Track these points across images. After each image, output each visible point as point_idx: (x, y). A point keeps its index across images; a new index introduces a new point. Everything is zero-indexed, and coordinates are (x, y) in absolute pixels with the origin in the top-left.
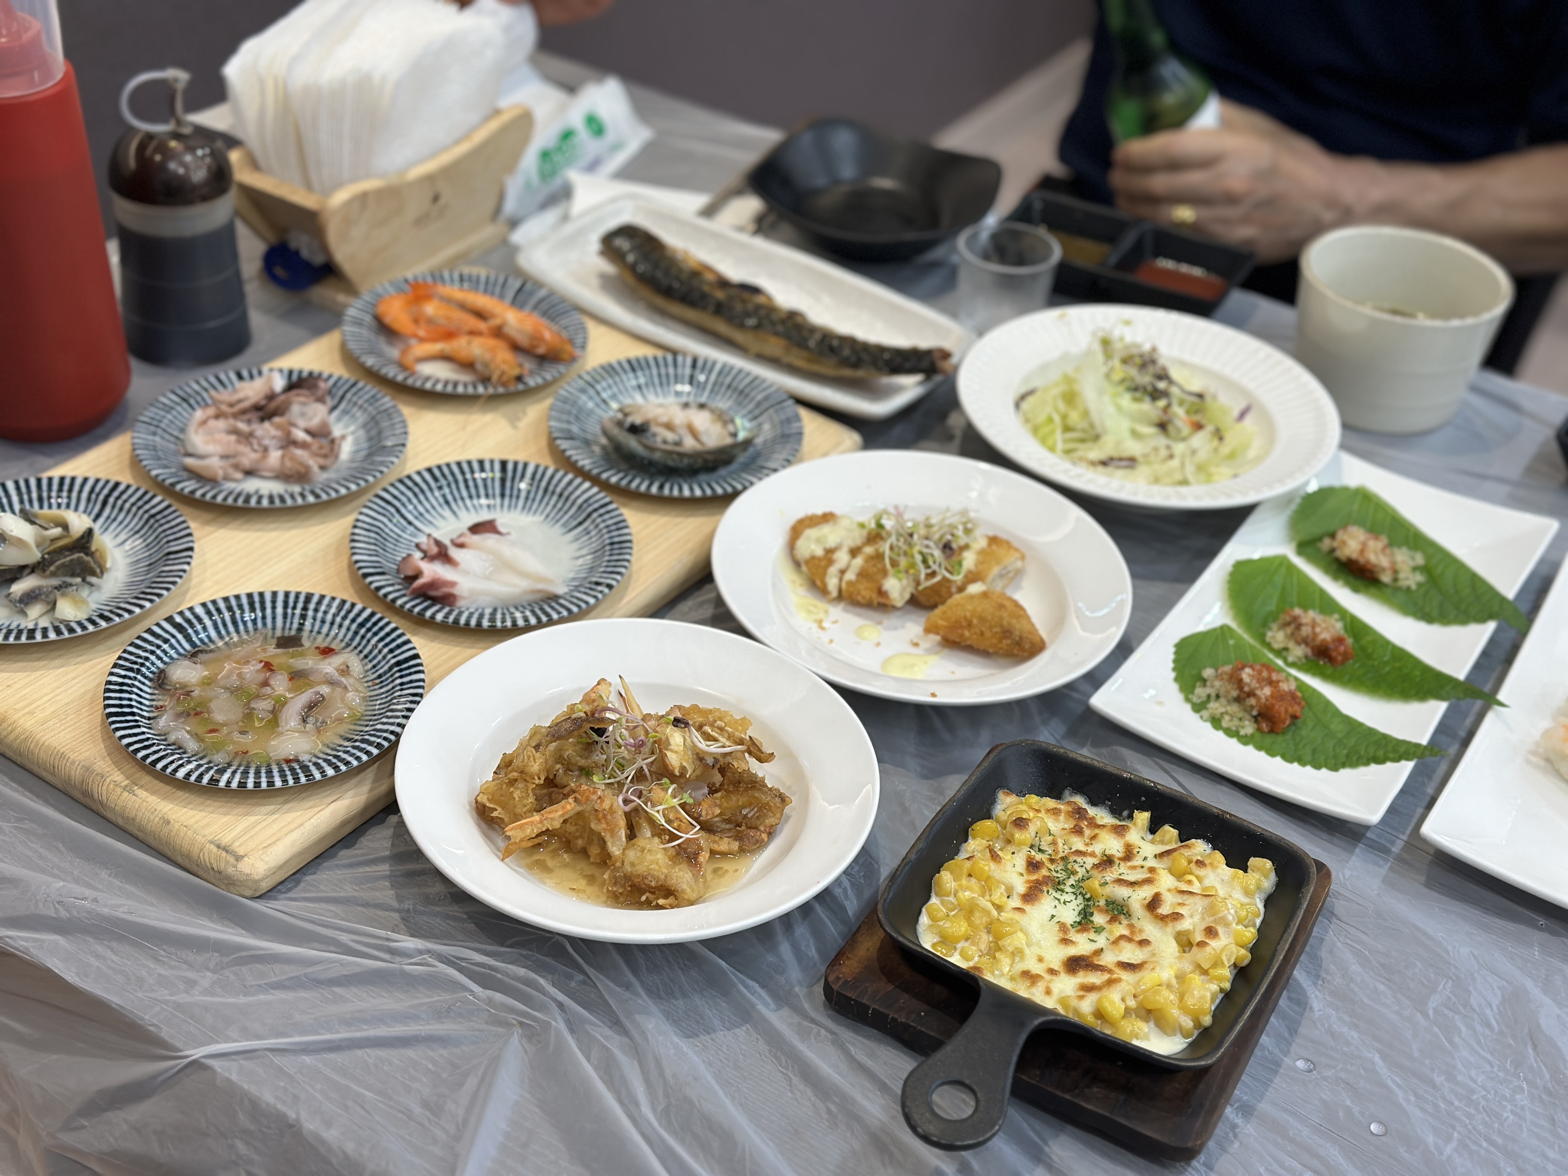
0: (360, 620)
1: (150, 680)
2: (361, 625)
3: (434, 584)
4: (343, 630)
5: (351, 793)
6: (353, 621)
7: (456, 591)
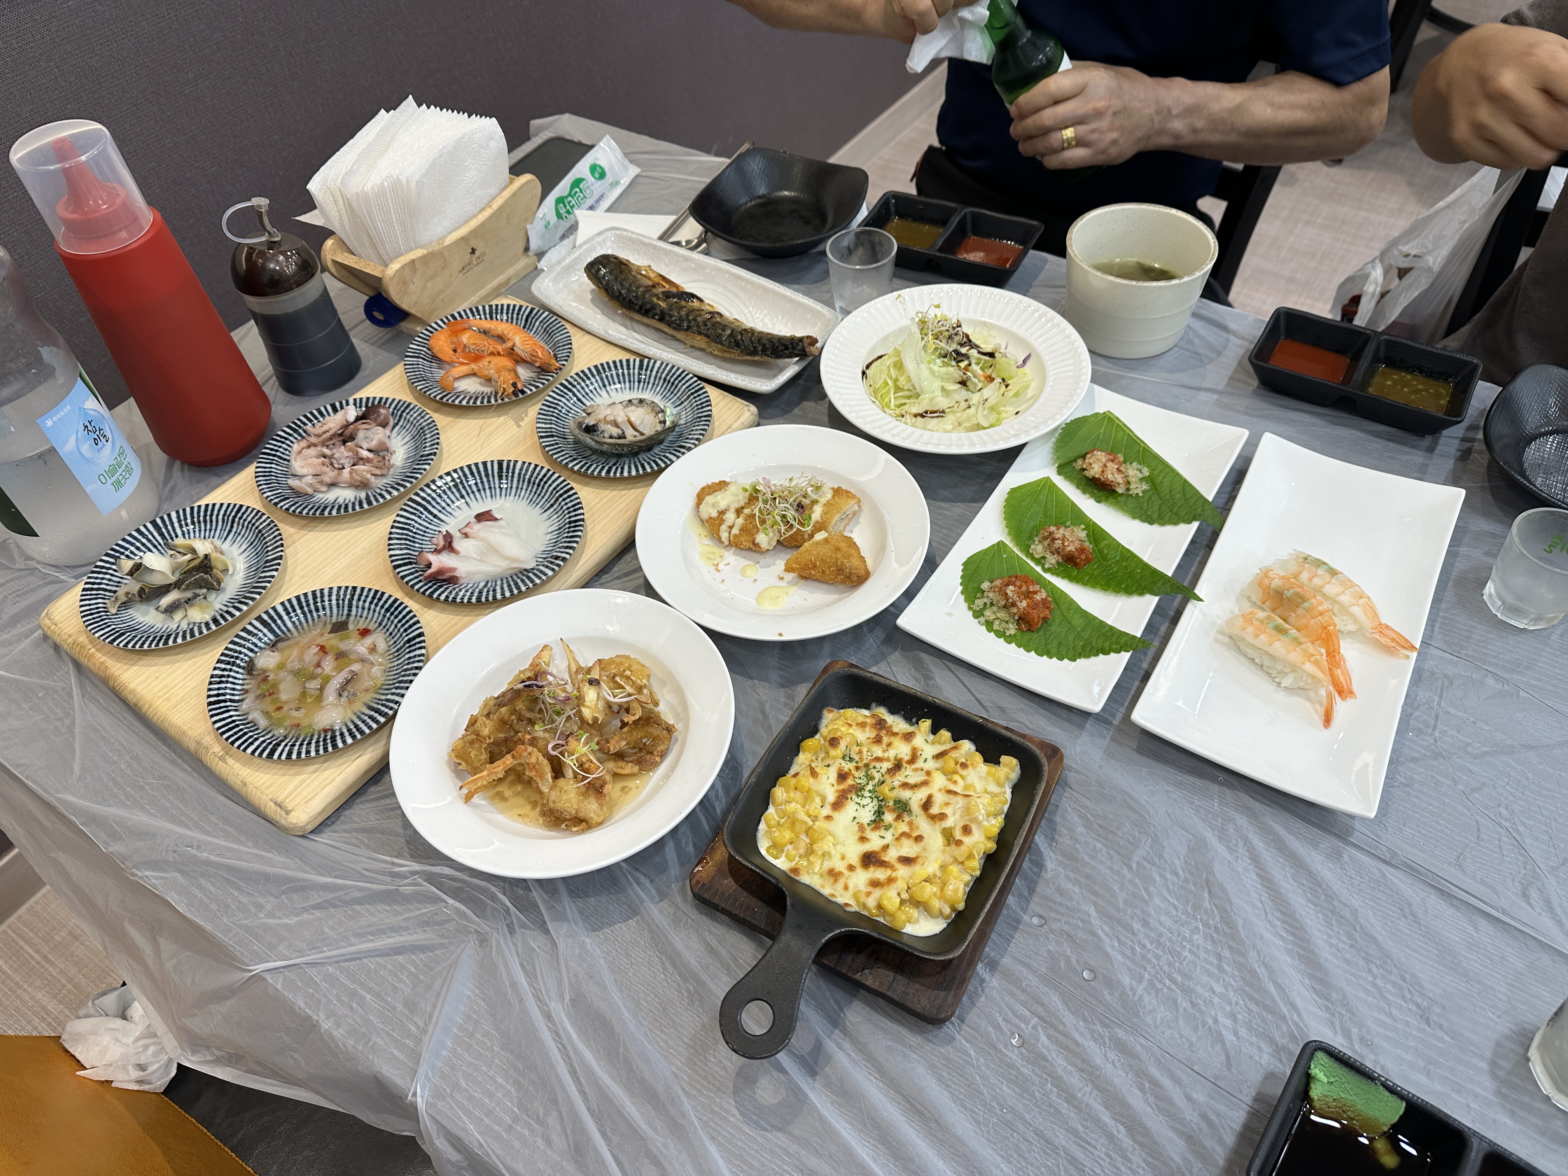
0: (387, 606)
1: (243, 668)
2: (387, 610)
3: (440, 572)
4: (376, 614)
5: (370, 749)
6: (382, 607)
7: (456, 574)
